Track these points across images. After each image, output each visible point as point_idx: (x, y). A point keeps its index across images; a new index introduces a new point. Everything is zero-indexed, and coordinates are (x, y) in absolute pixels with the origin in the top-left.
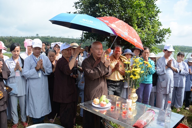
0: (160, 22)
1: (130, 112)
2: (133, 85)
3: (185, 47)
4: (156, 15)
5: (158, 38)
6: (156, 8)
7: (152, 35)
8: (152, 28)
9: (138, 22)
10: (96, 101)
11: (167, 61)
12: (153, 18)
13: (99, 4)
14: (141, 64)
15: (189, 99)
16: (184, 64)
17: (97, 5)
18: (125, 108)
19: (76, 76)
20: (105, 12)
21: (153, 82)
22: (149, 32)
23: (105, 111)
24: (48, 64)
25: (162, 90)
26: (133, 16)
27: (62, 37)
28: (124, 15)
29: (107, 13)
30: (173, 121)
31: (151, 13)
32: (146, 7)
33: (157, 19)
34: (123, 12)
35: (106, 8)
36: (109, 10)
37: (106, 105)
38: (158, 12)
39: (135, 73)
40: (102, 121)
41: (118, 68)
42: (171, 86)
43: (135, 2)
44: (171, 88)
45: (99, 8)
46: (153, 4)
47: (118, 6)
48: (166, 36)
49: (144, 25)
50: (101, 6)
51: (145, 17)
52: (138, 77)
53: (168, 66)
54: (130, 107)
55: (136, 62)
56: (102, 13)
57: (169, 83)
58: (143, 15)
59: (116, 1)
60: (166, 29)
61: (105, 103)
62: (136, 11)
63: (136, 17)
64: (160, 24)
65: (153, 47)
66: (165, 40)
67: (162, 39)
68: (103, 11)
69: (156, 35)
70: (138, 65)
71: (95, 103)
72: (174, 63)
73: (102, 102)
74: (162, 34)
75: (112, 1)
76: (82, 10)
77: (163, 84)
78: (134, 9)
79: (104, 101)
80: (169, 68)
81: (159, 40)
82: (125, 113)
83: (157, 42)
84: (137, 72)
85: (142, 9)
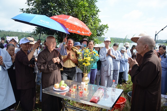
0: (100, 20)
1: (85, 92)
2: (85, 70)
3: (117, 38)
4: (97, 14)
5: (99, 32)
6: (96, 8)
7: (94, 29)
8: (94, 24)
9: (82, 19)
10: (56, 86)
11: (107, 50)
12: (94, 16)
13: (50, 3)
14: (90, 54)
15: (122, 78)
16: (118, 52)
17: (49, 3)
18: (80, 89)
19: (33, 66)
20: (55, 10)
21: (97, 67)
22: (92, 27)
23: (65, 93)
24: (7, 57)
25: (104, 73)
26: (79, 14)
27: (11, 31)
28: (72, 13)
29: (57, 11)
30: (117, 94)
31: (93, 12)
32: (89, 7)
33: (97, 17)
34: (71, 11)
35: (57, 7)
36: (59, 8)
37: (65, 88)
38: (98, 11)
39: (87, 61)
40: (62, 102)
41: (70, 58)
42: (111, 69)
43: (80, 2)
44: (111, 71)
45: (50, 6)
46: (94, 4)
47: (66, 5)
48: (105, 30)
49: (88, 21)
50: (52, 5)
51: (88, 15)
52: (89, 64)
53: (108, 54)
54: (85, 88)
55: (86, 52)
56: (53, 11)
57: (109, 68)
58: (87, 13)
59: (64, 1)
60: (104, 25)
61: (64, 87)
62: (81, 10)
63: (81, 15)
64: (99, 21)
65: (95, 39)
66: (104, 34)
67: (102, 33)
68: (54, 9)
69: (97, 30)
70: (88, 54)
71: (56, 88)
72: (113, 52)
73: (62, 86)
74: (101, 29)
75: (61, 1)
76: (35, 8)
77: (105, 68)
78: (79, 9)
79: (63, 85)
80: (109, 56)
81: (99, 34)
82: (81, 93)
83: (98, 35)
84: (88, 60)
85: (85, 8)
